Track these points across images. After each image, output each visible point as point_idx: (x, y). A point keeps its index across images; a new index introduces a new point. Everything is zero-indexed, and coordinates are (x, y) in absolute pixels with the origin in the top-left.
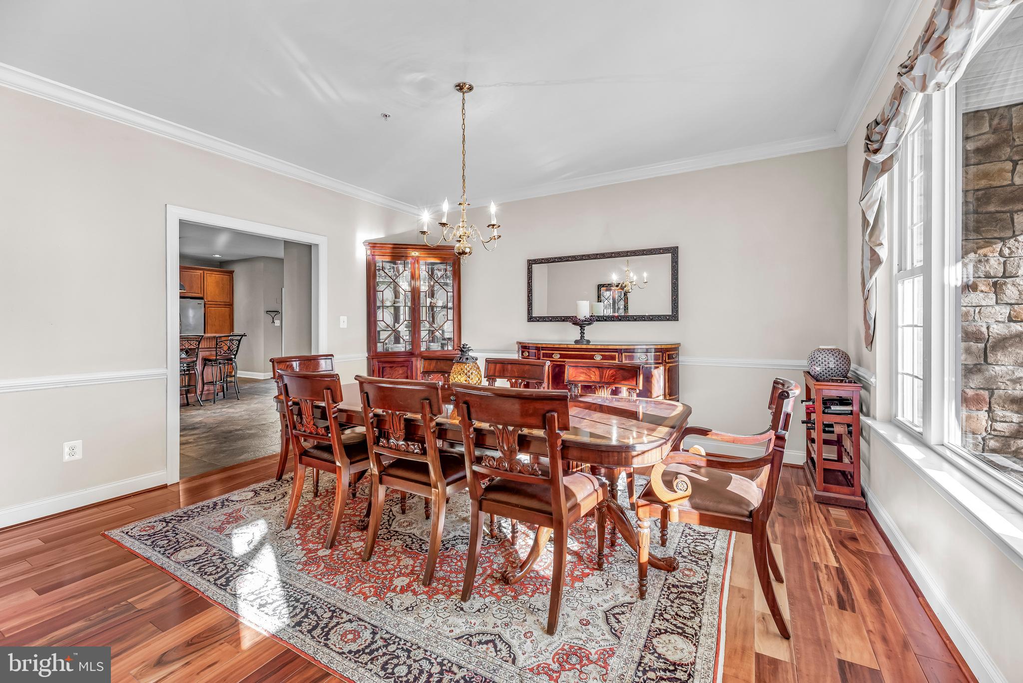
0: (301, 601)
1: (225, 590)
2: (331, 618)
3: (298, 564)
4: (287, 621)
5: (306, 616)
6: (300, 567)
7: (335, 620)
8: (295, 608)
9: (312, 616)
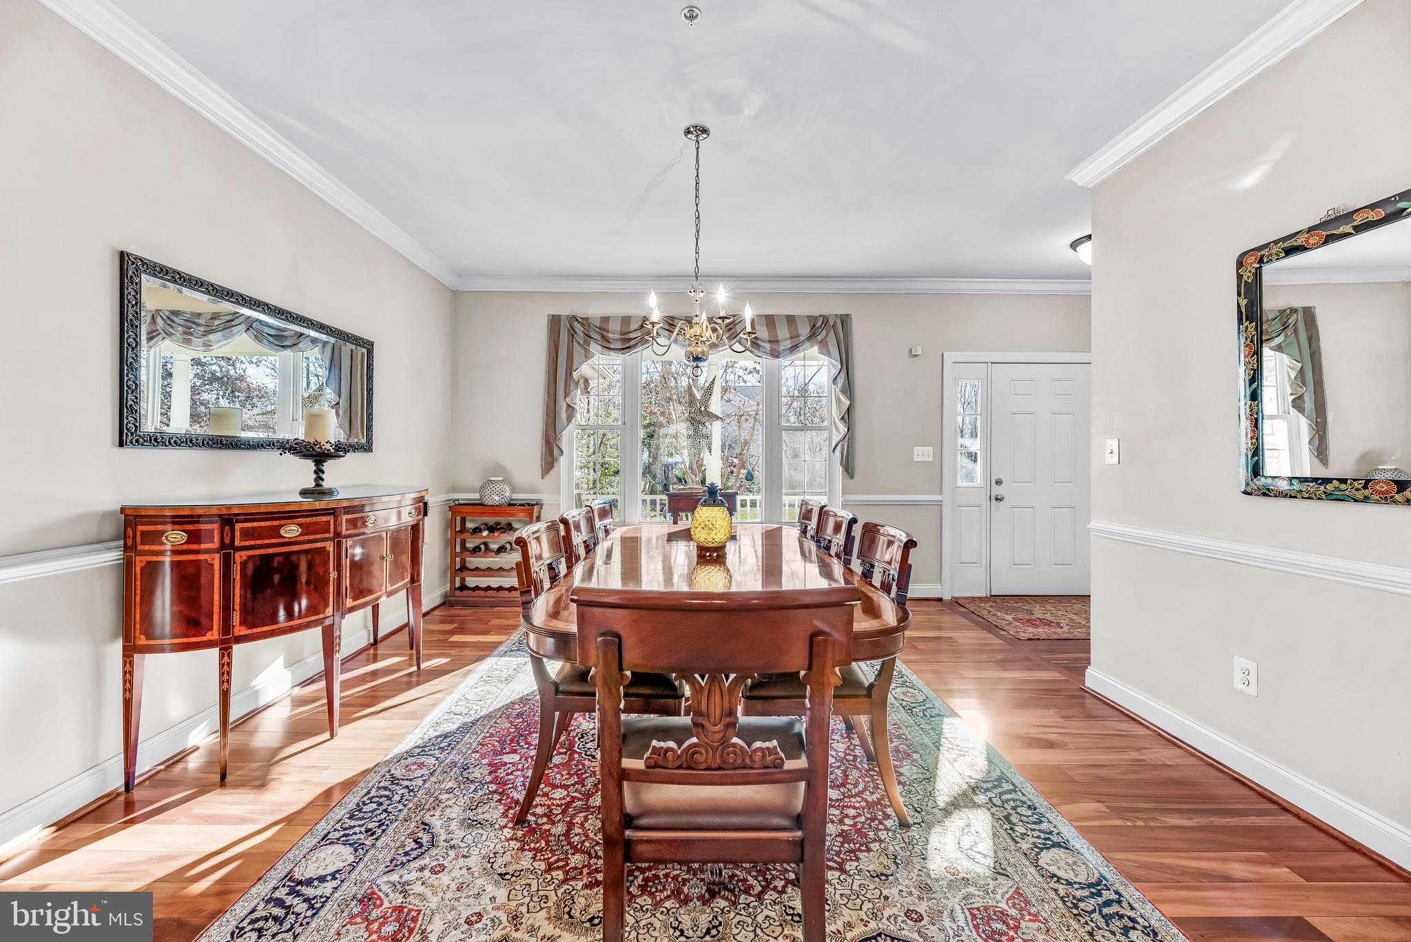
0: (930, 727)
1: (1002, 772)
2: (914, 707)
3: (915, 760)
4: (946, 719)
5: (931, 716)
6: (915, 756)
7: (913, 705)
8: (938, 725)
9: (928, 715)
